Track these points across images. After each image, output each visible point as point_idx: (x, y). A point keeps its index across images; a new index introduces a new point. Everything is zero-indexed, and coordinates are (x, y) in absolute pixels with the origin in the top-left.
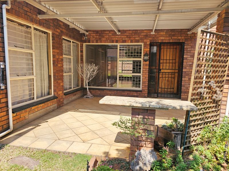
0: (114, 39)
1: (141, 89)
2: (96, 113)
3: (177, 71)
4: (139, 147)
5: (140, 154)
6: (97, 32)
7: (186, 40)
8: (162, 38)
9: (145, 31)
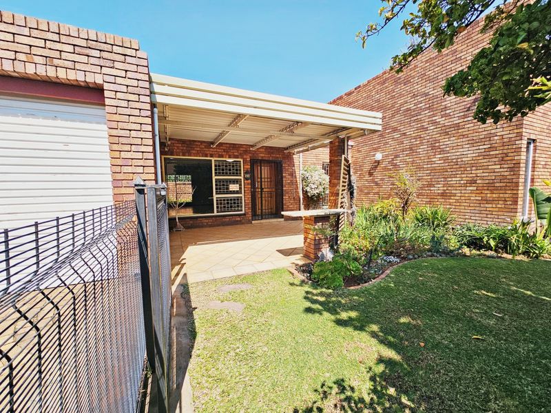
0: (208, 152)
1: (243, 212)
2: (223, 242)
3: (274, 190)
4: (319, 249)
5: (323, 255)
6: (183, 142)
7: (284, 158)
8: (261, 155)
9: (244, 146)
